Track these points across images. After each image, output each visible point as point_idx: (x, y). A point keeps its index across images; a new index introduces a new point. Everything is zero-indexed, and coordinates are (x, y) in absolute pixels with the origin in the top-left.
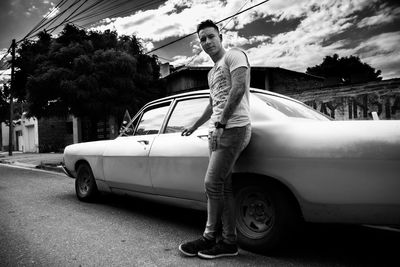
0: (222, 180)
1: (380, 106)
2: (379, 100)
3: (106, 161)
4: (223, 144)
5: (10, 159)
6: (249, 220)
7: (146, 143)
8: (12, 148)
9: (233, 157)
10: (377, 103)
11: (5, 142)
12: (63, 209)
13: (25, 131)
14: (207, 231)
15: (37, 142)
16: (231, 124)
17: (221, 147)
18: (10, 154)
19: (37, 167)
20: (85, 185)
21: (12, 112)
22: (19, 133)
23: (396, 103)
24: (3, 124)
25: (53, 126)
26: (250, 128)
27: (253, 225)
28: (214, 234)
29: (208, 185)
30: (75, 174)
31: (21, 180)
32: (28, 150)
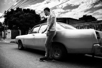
0: (49, 43)
1: (95, 27)
2: (95, 26)
3: (25, 40)
4: (49, 35)
5: (4, 40)
6: (56, 53)
7: (34, 35)
8: (5, 38)
9: (51, 38)
10: (94, 27)
11: (3, 36)
12: (15, 51)
13: (8, 34)
14: (46, 55)
15: (11, 36)
16: (51, 30)
17: (49, 36)
18: (4, 39)
19: (10, 42)
20: (20, 46)
21: (5, 28)
22: (6, 34)
23: (98, 27)
24: (2, 32)
25: (15, 32)
26: (56, 31)
27: (57, 54)
28: (47, 56)
29: (45, 44)
30: (18, 43)
31: (6, 45)
32: (9, 38)
